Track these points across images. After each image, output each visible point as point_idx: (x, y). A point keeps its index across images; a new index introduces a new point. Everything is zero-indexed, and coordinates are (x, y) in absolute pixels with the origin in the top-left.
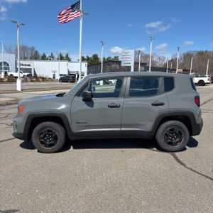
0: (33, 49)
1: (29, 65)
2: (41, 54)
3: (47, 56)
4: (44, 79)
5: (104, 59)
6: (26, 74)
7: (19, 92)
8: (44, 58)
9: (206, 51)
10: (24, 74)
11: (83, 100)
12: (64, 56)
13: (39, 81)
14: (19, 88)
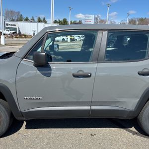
0: (18, 13)
1: (15, 25)
2: (25, 17)
3: (29, 19)
4: (26, 36)
5: (71, 22)
6: (12, 32)
7: (3, 46)
8: (27, 20)
9: (145, 18)
10: (10, 32)
11: (35, 65)
12: (42, 19)
13: (22, 37)
14: (3, 43)
